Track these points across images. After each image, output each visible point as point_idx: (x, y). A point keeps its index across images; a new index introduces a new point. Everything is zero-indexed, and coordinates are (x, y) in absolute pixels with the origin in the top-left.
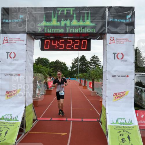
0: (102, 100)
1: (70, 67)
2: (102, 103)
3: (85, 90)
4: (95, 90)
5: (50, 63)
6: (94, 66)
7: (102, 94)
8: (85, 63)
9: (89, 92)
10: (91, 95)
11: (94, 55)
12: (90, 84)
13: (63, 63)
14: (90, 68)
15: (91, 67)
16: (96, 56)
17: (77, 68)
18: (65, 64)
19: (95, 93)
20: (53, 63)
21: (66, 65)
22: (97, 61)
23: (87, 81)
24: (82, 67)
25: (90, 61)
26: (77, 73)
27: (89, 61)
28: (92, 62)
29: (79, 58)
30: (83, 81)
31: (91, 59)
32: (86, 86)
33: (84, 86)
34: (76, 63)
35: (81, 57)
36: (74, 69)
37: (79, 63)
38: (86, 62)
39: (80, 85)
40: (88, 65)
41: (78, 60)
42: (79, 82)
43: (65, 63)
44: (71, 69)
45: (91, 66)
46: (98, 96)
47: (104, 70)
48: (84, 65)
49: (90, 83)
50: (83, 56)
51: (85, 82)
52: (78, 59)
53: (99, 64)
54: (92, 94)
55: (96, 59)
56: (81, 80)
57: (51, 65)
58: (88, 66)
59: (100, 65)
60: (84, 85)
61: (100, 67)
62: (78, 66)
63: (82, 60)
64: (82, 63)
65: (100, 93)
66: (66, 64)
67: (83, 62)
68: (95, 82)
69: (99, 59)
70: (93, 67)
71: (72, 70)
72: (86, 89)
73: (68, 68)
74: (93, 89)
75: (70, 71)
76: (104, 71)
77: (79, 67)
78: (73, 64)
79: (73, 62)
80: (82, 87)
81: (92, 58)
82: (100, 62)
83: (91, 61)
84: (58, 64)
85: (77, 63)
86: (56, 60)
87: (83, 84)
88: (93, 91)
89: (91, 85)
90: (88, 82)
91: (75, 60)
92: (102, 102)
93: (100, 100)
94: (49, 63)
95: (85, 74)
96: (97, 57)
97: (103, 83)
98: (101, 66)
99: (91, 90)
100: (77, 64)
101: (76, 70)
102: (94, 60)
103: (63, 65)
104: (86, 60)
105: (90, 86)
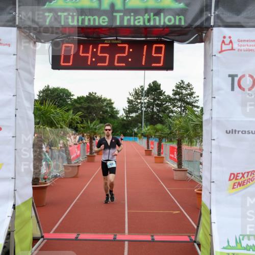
0: (201, 190)
1: (124, 109)
2: (201, 198)
3: (159, 166)
4: (185, 166)
5: (75, 100)
6: (181, 107)
7: (201, 177)
8: (159, 99)
9: (170, 170)
10: (175, 178)
11: (182, 81)
12: (172, 152)
13: (105, 100)
14: (172, 112)
15: (175, 109)
16: (186, 83)
17: (140, 112)
18: (110, 104)
19: (183, 173)
20: (82, 101)
21: (114, 106)
22: (188, 94)
23: (163, 143)
24: (153, 109)
25: (172, 96)
26: (140, 125)
27: (169, 96)
28: (177, 97)
29: (146, 89)
30: (156, 144)
31: (173, 90)
32: (162, 155)
33: (156, 156)
34: (139, 101)
35: (150, 85)
36: (134, 115)
37: (146, 101)
38: (162, 98)
39: (148, 152)
40: (167, 104)
41: (142, 92)
42: (146, 147)
43: (110, 100)
44: (124, 115)
45: (174, 107)
46: (192, 181)
47: (205, 117)
48: (158, 105)
49: (172, 149)
50: (155, 83)
51: (160, 147)
52: (143, 89)
53: (193, 102)
54: (177, 175)
55: (186, 89)
56: (150, 141)
57: (78, 105)
58: (167, 108)
59: (196, 104)
60: (157, 153)
61: (195, 109)
62: (142, 107)
63: (152, 94)
64: (152, 101)
65: (196, 173)
66: (112, 104)
67: (153, 99)
68: (185, 147)
69: (194, 90)
70: (179, 109)
71: (127, 117)
72: (162, 163)
73: (117, 112)
74: (180, 164)
75: (123, 120)
76: (206, 120)
77: (144, 109)
78: (130, 102)
79: (131, 98)
80: (151, 159)
81: (177, 87)
82: (197, 99)
83: (175, 94)
84: (93, 103)
85: (141, 99)
86: (90, 94)
87: (155, 152)
88: (179, 168)
89: (174, 154)
90: (167, 146)
91: (136, 92)
92: (201, 194)
93: (195, 190)
94: (71, 99)
95: (159, 126)
96: (189, 85)
97: (204, 147)
98: (198, 107)
99: (175, 166)
100: (141, 103)
101: (137, 116)
102: (182, 93)
103: (106, 106)
104: (161, 93)
105: (173, 156)
